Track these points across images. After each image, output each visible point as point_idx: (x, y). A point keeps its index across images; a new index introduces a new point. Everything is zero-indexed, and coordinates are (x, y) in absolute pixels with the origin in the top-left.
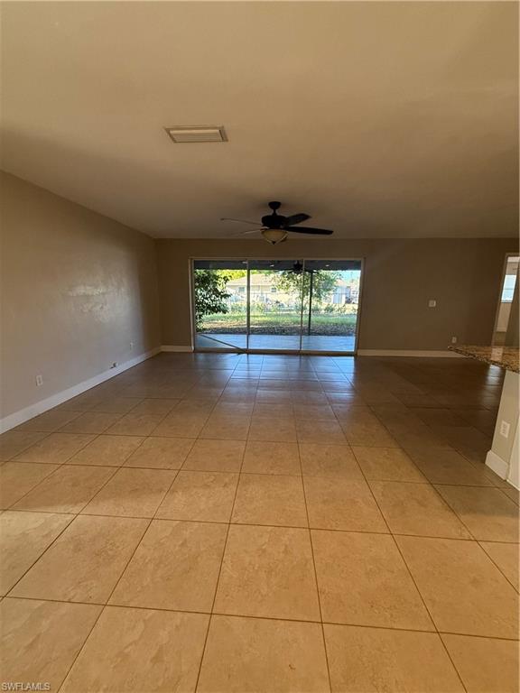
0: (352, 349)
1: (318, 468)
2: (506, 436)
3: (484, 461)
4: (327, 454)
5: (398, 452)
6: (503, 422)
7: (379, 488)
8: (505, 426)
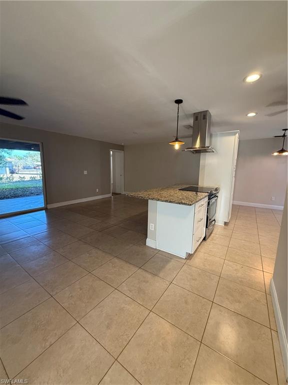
0: (43, 205)
1: (84, 305)
2: (153, 229)
3: (145, 245)
4: (81, 289)
5: (116, 260)
6: (151, 224)
7: (125, 288)
8: (152, 226)
